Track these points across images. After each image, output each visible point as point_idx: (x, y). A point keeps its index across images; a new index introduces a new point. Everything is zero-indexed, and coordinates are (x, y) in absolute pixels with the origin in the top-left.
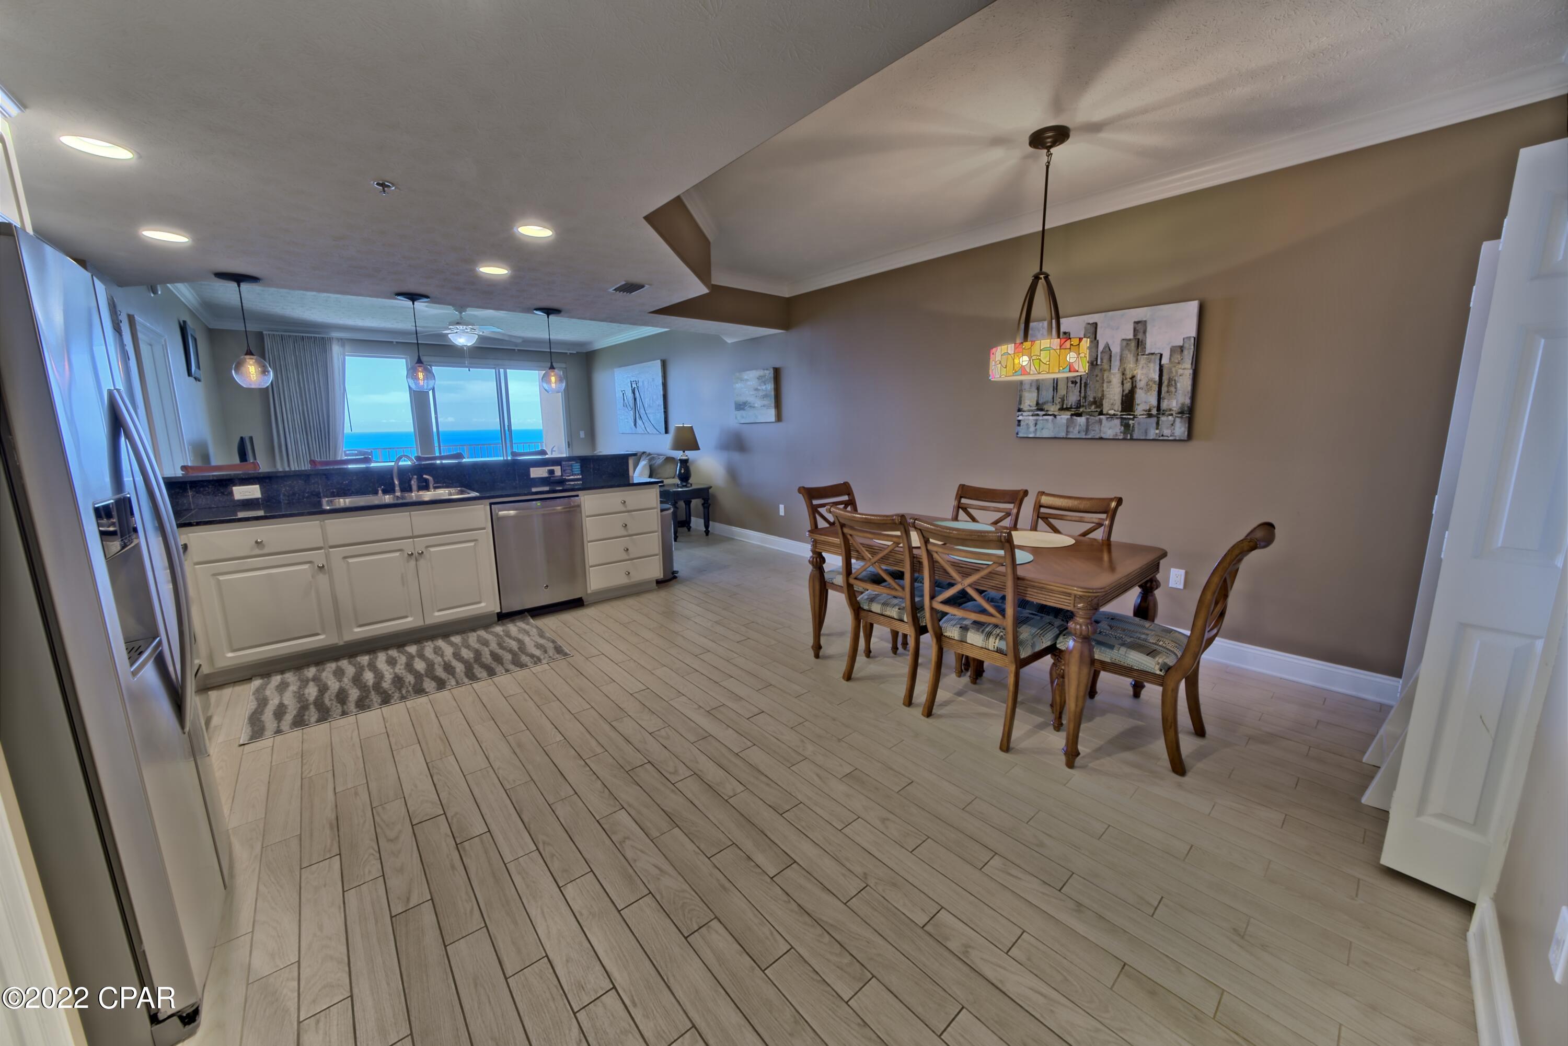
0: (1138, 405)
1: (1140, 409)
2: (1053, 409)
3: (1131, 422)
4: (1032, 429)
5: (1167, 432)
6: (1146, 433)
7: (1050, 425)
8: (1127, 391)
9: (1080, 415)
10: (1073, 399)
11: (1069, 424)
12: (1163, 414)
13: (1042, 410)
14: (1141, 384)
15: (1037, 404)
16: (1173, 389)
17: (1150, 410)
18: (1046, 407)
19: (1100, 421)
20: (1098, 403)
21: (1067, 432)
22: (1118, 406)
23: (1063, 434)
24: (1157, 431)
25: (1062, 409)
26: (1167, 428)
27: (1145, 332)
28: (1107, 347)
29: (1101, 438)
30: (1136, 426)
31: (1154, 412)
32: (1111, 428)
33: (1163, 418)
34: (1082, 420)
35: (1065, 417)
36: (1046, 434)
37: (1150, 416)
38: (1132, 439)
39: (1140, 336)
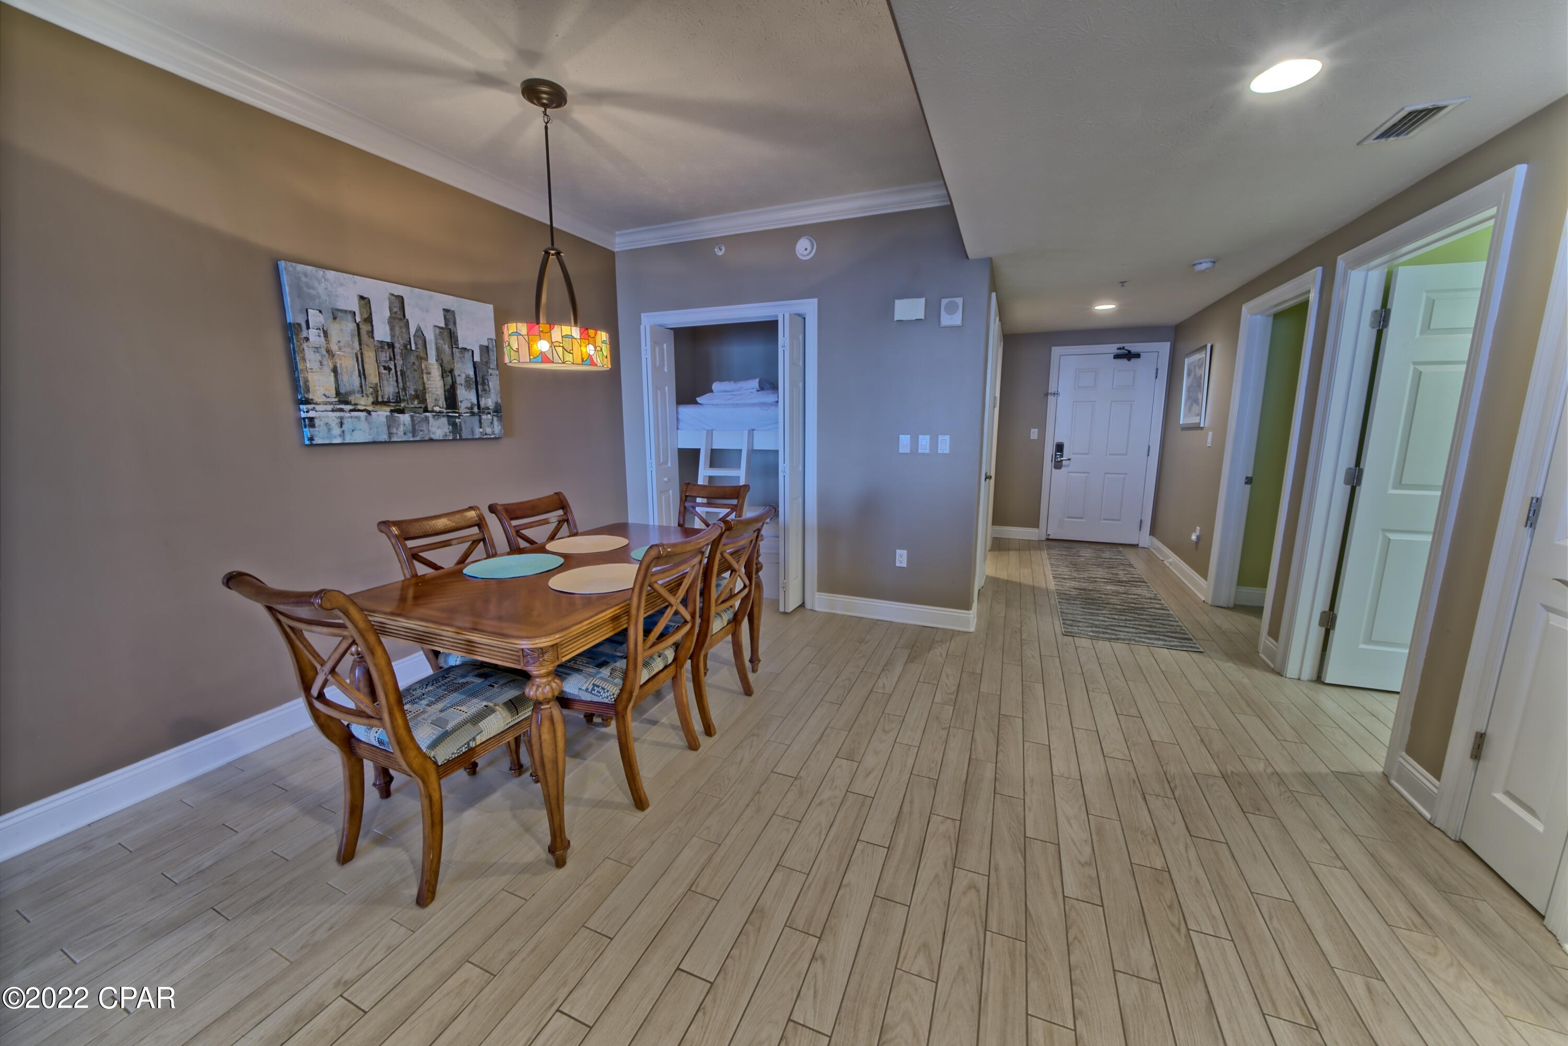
0: (461, 402)
1: (463, 407)
2: (364, 402)
3: (457, 420)
4: (336, 431)
5: (489, 430)
6: (473, 433)
7: (363, 425)
8: (448, 387)
9: (402, 411)
10: (389, 389)
11: (391, 423)
12: (483, 413)
13: (347, 403)
14: (460, 380)
15: (338, 394)
16: (486, 387)
17: (472, 408)
18: (352, 398)
19: (427, 419)
20: (421, 396)
21: (390, 434)
22: (442, 402)
23: (384, 437)
24: (481, 430)
25: (376, 403)
26: (488, 427)
27: (455, 323)
28: (419, 330)
29: (431, 440)
30: (463, 425)
31: (476, 410)
32: (439, 428)
33: (484, 417)
34: (405, 418)
35: (382, 414)
36: (359, 437)
37: (473, 414)
38: (461, 439)
39: (451, 326)
